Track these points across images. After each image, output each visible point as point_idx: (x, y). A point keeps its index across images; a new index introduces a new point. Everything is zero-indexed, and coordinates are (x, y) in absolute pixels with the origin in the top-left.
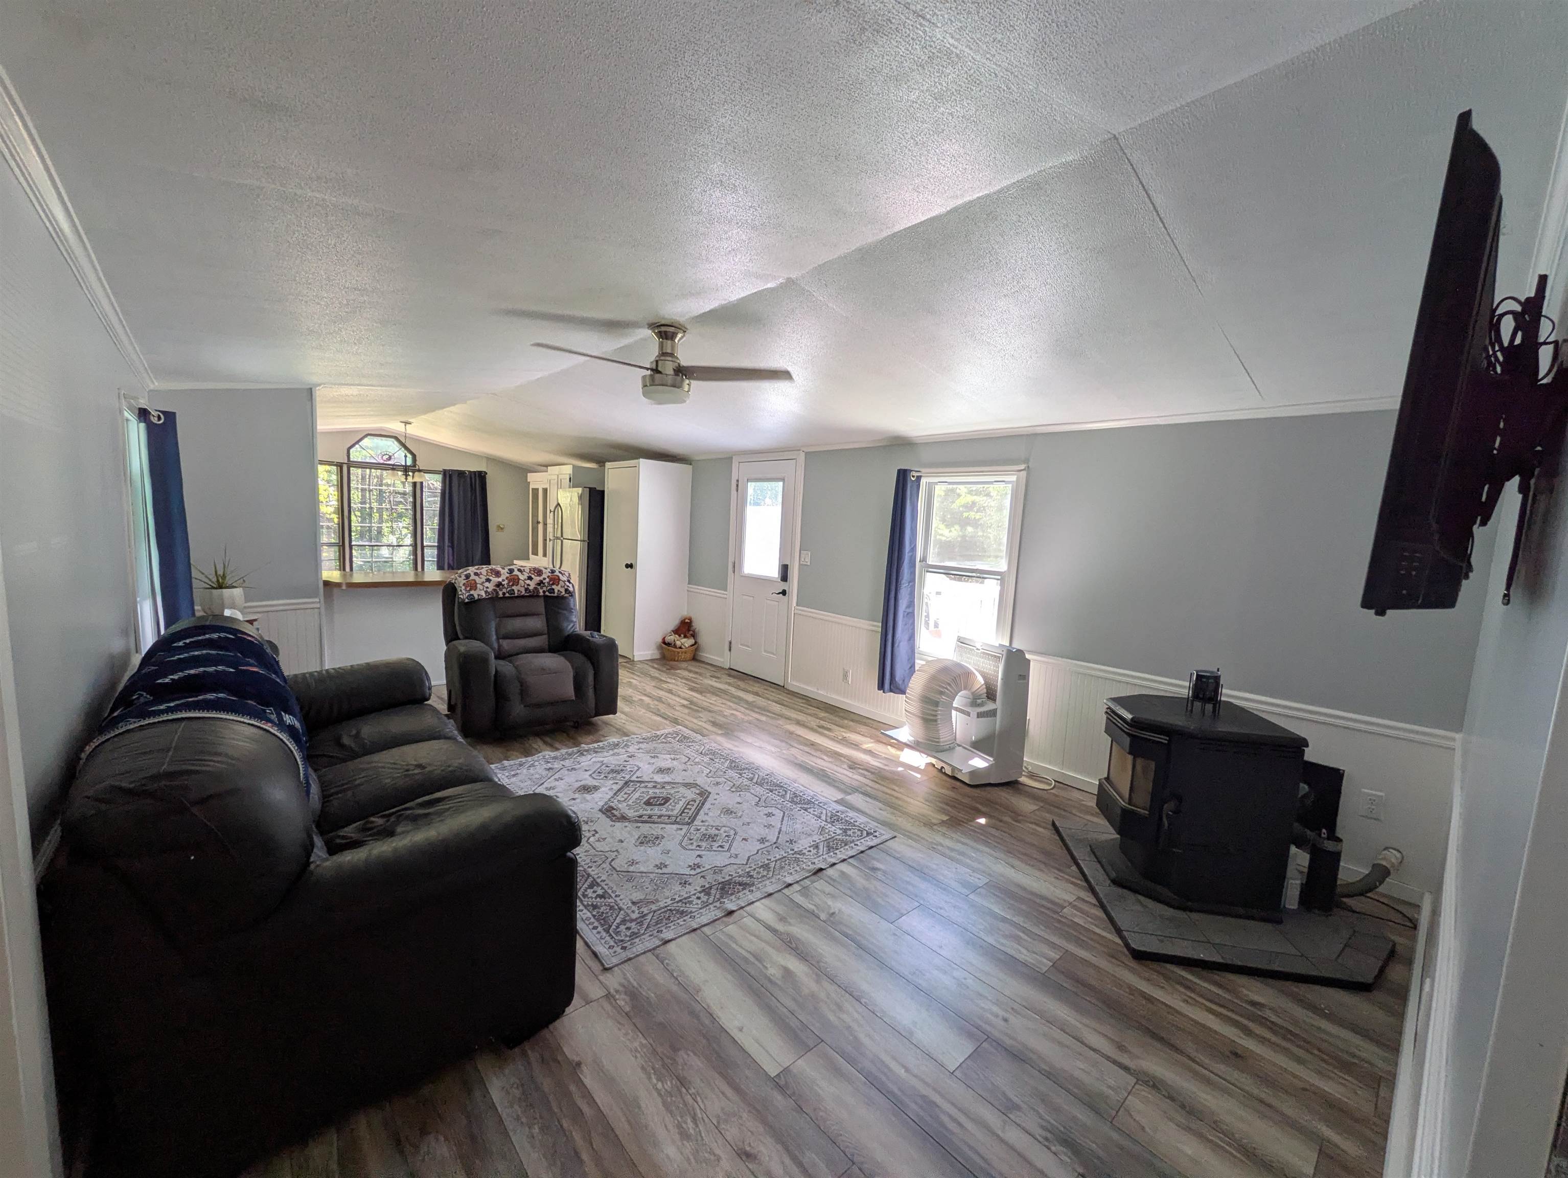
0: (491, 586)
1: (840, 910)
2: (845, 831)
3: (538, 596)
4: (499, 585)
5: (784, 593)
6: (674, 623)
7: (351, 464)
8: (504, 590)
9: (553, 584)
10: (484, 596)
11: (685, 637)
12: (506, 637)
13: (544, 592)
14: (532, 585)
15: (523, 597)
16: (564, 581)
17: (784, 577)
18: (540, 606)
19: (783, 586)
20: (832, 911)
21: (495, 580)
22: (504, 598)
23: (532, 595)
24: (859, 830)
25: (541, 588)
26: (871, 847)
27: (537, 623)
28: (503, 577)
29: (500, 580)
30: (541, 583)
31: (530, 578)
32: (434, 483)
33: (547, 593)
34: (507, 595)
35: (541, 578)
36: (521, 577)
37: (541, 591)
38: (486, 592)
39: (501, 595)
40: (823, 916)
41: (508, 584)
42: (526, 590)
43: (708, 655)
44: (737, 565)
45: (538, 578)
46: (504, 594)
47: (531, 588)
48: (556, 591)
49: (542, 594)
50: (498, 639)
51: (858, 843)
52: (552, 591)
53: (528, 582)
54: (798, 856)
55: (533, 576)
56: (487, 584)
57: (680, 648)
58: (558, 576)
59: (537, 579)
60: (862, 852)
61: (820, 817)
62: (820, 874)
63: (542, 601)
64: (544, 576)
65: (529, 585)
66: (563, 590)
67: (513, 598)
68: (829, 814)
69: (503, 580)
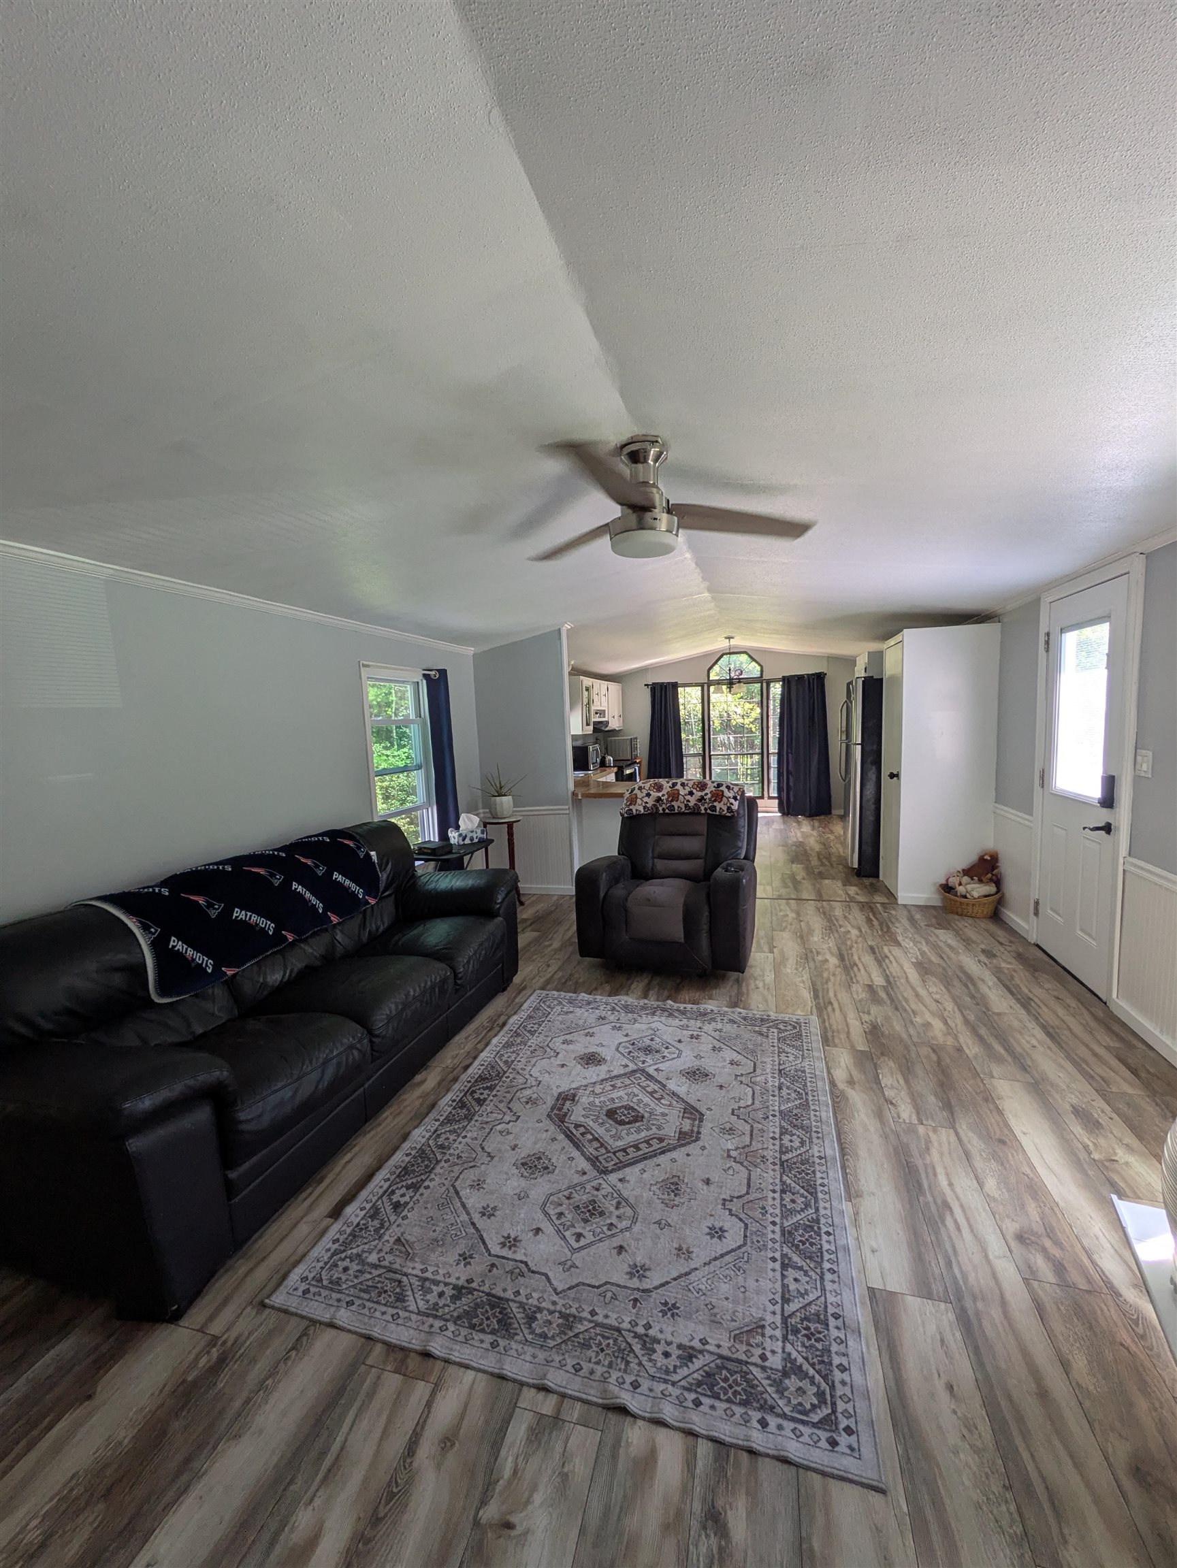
0: (651, 802)
1: (526, 1533)
2: (792, 1368)
3: (699, 814)
4: (659, 800)
5: (1107, 828)
6: (967, 858)
7: (710, 683)
8: (664, 806)
9: (715, 801)
10: (642, 811)
11: (980, 881)
12: (661, 857)
13: (706, 809)
14: (693, 801)
15: (684, 814)
16: (728, 798)
17: (1108, 801)
18: (702, 825)
19: (1103, 816)
20: (514, 1519)
21: (655, 794)
22: (664, 814)
23: (694, 812)
24: (820, 1395)
25: (703, 805)
26: (785, 1461)
27: (694, 844)
28: (664, 792)
29: (660, 794)
30: (701, 799)
31: (691, 793)
32: (776, 690)
33: (709, 811)
34: (667, 811)
35: (703, 793)
36: (682, 792)
37: (702, 808)
38: (645, 808)
39: (661, 811)
40: (491, 1512)
41: (667, 800)
42: (686, 806)
43: (1013, 917)
44: (1045, 777)
45: (700, 794)
46: (664, 810)
47: (691, 804)
48: (718, 809)
49: (703, 811)
50: (653, 858)
51: (773, 1422)
52: (713, 808)
53: (688, 797)
54: (637, 1348)
55: (694, 791)
56: (646, 799)
57: (965, 897)
58: (723, 791)
59: (698, 794)
60: (752, 1452)
61: (786, 1300)
62: (613, 1417)
63: (704, 820)
64: (707, 791)
65: (688, 801)
66: (725, 808)
67: (672, 814)
68: (813, 1309)
69: (663, 795)
